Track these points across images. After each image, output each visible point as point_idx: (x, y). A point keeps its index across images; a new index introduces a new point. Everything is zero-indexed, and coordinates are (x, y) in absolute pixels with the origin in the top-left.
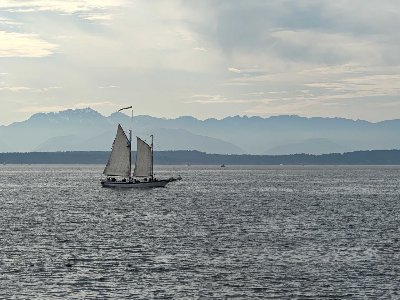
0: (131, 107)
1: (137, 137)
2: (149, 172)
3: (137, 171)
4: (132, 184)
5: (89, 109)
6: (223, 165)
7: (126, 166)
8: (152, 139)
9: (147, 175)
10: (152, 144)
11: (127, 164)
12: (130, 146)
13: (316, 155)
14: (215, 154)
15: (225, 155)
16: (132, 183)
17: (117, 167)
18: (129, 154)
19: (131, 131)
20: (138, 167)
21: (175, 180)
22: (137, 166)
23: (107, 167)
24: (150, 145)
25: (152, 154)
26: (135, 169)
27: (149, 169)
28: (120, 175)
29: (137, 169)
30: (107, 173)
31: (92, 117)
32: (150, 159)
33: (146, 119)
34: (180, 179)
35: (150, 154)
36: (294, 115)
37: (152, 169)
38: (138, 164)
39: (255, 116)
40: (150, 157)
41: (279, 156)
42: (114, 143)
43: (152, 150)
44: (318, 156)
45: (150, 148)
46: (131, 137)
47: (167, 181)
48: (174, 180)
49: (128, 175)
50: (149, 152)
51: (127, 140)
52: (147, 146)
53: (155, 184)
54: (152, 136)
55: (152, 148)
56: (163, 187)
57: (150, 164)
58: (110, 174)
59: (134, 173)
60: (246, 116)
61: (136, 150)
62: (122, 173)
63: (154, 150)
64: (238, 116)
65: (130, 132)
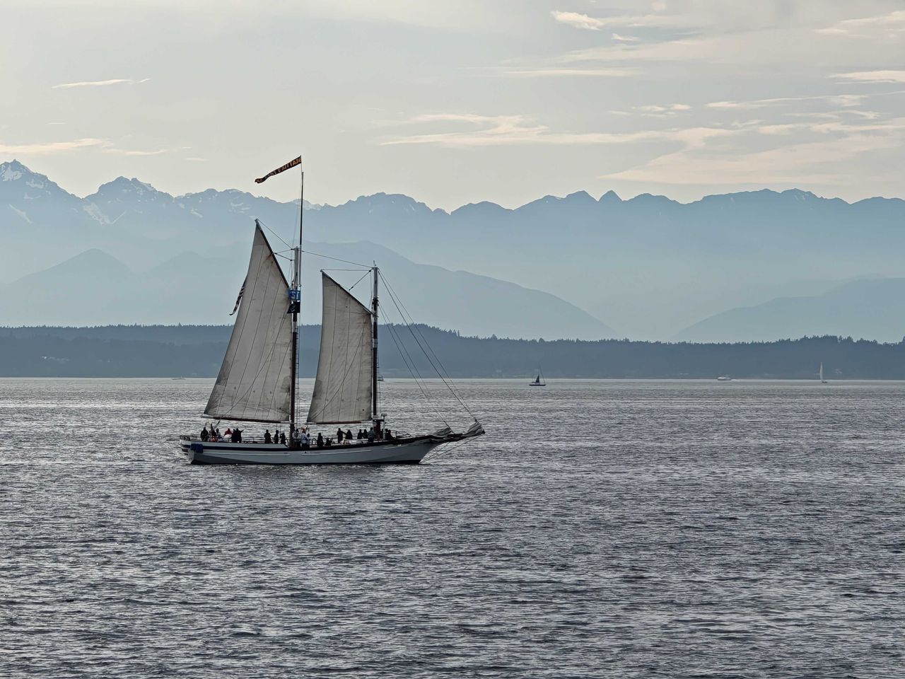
0: (297, 161)
1: (324, 275)
2: (365, 405)
3: (322, 403)
4: (309, 453)
5: (15, 165)
6: (538, 381)
7: (280, 384)
8: (376, 282)
9: (356, 420)
10: (375, 302)
11: (282, 378)
12: (295, 308)
13: (880, 342)
14: (494, 337)
15: (534, 341)
16: (306, 447)
17: (251, 387)
18: (288, 339)
19: (297, 250)
20: (324, 386)
21: (458, 437)
22: (321, 382)
23: (218, 386)
24: (368, 305)
25: (375, 337)
26: (314, 396)
27: (364, 395)
28: (259, 416)
29: (324, 396)
30: (220, 412)
31: (26, 197)
32: (368, 358)
33: (232, 205)
34: (477, 432)
35: (366, 339)
36: (796, 191)
37: (374, 394)
38: (325, 378)
39: (647, 196)
40: (367, 350)
41: (737, 345)
42: (239, 298)
43: (375, 323)
44: (886, 345)
45: (369, 316)
46: (296, 275)
47: (430, 442)
48: (455, 436)
49: (284, 416)
50: (366, 331)
51: (282, 283)
52: (358, 307)
53: (388, 451)
54: (376, 269)
55: (375, 316)
56: (416, 462)
57: (368, 376)
58: (228, 414)
59: (312, 410)
60: (611, 195)
61: (321, 323)
62: (267, 410)
63: (380, 322)
64: (583, 194)
65: (292, 255)
